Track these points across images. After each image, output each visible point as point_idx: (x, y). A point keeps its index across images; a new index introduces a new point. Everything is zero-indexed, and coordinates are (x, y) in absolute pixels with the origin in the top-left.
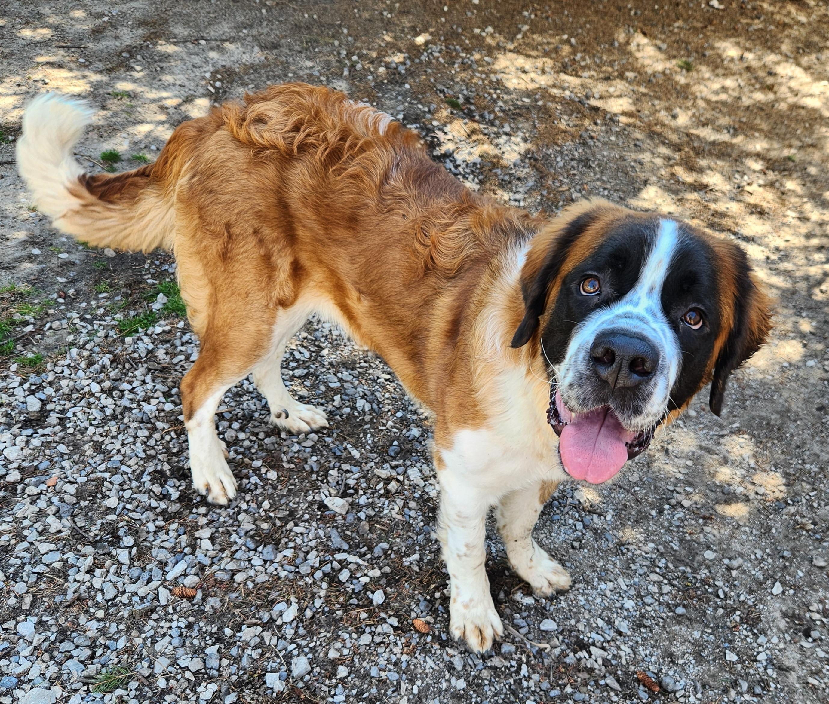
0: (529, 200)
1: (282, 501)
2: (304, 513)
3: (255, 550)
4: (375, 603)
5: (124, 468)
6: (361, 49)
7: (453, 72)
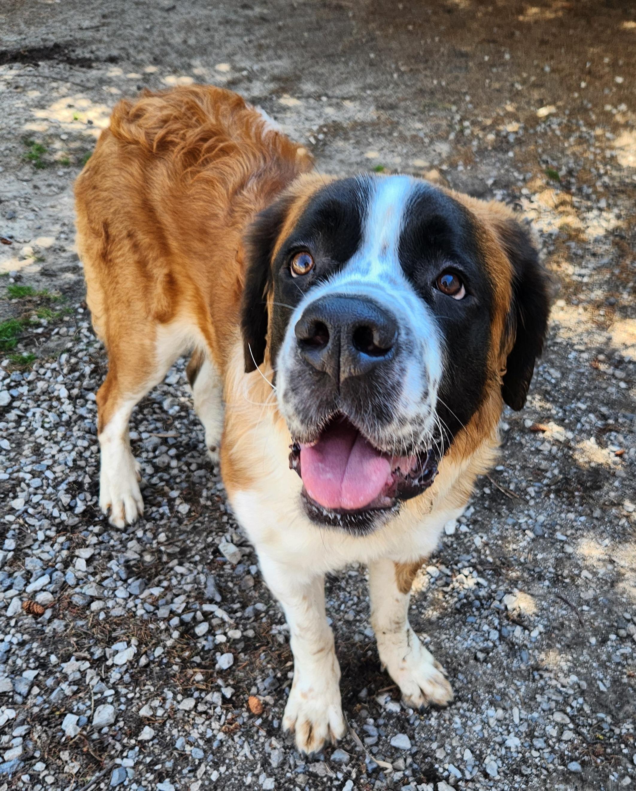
0: (596, 277)
1: (181, 537)
2: (196, 554)
3: (125, 581)
4: (217, 666)
5: (48, 474)
6: (477, 116)
7: (566, 145)
